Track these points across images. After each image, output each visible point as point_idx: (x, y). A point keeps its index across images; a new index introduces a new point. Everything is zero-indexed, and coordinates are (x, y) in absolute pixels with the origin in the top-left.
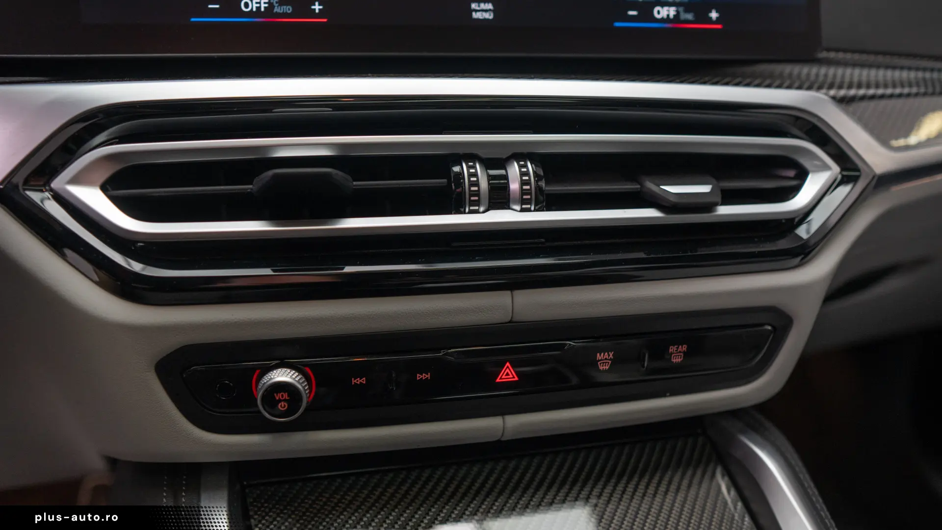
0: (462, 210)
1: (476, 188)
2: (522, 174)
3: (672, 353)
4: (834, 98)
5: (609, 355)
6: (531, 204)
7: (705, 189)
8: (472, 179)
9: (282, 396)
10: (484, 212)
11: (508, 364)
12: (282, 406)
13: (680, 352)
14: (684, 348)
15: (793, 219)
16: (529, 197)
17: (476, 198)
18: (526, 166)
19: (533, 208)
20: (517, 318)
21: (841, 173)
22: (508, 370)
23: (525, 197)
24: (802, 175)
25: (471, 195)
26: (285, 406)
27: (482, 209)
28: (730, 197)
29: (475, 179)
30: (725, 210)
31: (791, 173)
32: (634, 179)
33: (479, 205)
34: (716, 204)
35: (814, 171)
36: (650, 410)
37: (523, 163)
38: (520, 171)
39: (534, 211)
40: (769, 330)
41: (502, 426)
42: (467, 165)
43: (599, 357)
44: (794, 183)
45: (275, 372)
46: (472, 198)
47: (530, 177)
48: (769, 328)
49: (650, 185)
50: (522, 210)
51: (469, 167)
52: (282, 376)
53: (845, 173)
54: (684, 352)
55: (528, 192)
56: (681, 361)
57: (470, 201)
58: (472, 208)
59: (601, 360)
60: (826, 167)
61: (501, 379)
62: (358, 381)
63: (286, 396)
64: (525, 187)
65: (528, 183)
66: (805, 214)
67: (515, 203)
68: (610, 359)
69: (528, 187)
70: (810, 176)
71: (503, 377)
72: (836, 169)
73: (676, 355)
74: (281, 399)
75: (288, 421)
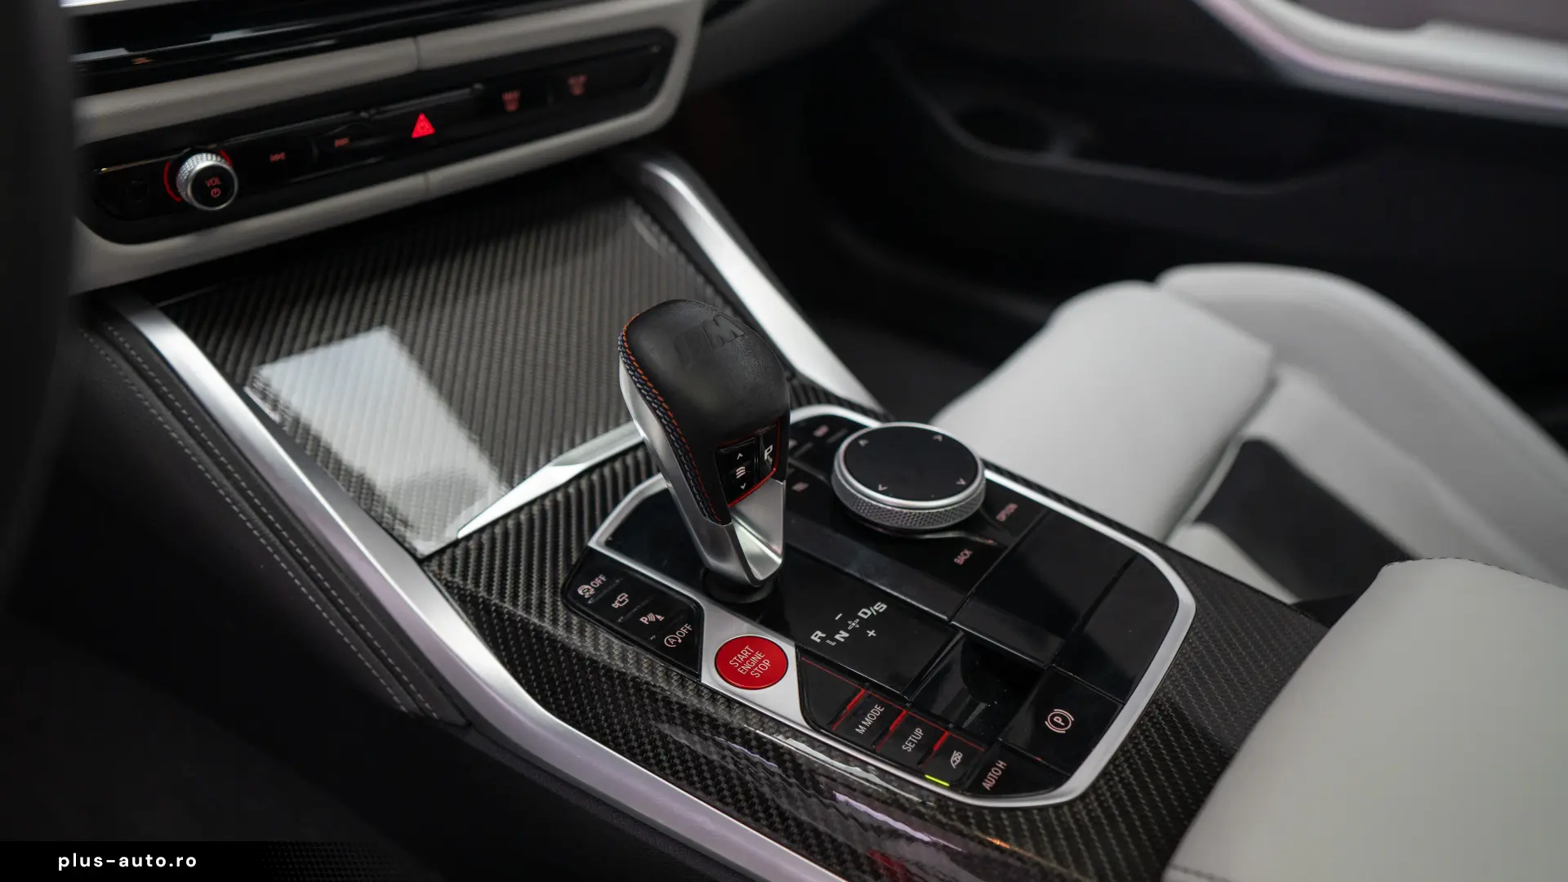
3: (572, 85)
9: (214, 181)
11: (420, 116)
12: (215, 193)
13: (579, 83)
14: (582, 78)
20: (424, 66)
22: (422, 124)
40: (656, 53)
41: (424, 184)
43: (505, 97)
45: (187, 163)
48: (657, 49)
52: (201, 162)
54: (583, 83)
56: (581, 93)
59: (508, 101)
61: (419, 133)
62: (277, 157)
63: (217, 181)
68: (517, 99)
71: (421, 131)
73: (577, 85)
74: (212, 187)
75: (222, 209)
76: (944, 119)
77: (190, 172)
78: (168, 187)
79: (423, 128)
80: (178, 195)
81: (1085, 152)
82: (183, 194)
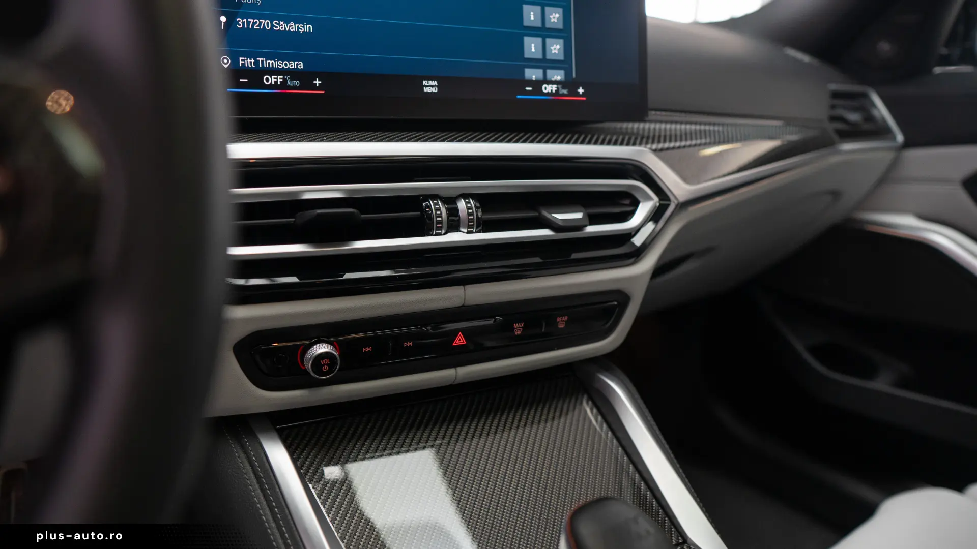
0: (431, 233)
1: (440, 219)
2: (469, 208)
3: (558, 322)
4: (651, 149)
5: (521, 325)
6: (473, 228)
7: (578, 215)
8: (438, 212)
9: (326, 362)
10: (445, 234)
11: (460, 333)
12: (325, 368)
13: (563, 321)
14: (566, 318)
15: (631, 234)
16: (472, 223)
17: (441, 225)
18: (469, 203)
19: (474, 231)
20: (467, 303)
21: (659, 202)
22: (460, 337)
23: (470, 224)
24: (635, 204)
25: (437, 224)
26: (327, 368)
27: (443, 232)
28: (594, 219)
29: (439, 212)
30: (591, 229)
31: (627, 202)
32: (534, 208)
33: (441, 230)
34: (586, 226)
35: (643, 202)
36: (545, 360)
37: (467, 200)
38: (466, 206)
39: (475, 233)
40: (615, 305)
41: (455, 374)
42: (433, 202)
43: (515, 326)
44: (630, 209)
45: (313, 348)
46: (438, 225)
47: (473, 210)
48: (616, 303)
49: (545, 213)
50: (468, 232)
51: (435, 204)
52: (322, 349)
53: (662, 202)
54: (566, 321)
55: (472, 220)
56: (564, 327)
57: (437, 227)
58: (437, 232)
59: (516, 328)
60: (650, 199)
61: (456, 343)
62: (367, 349)
63: (328, 361)
64: (470, 217)
65: (471, 214)
66: (637, 230)
67: (464, 227)
68: (522, 328)
69: (472, 217)
70: (640, 205)
71: (457, 342)
72: (656, 199)
73: (561, 322)
74: (324, 365)
75: (327, 378)
76: (800, 347)
77: (313, 354)
78: (299, 360)
79: (460, 340)
80: (304, 365)
81: (902, 384)
82: (306, 366)
